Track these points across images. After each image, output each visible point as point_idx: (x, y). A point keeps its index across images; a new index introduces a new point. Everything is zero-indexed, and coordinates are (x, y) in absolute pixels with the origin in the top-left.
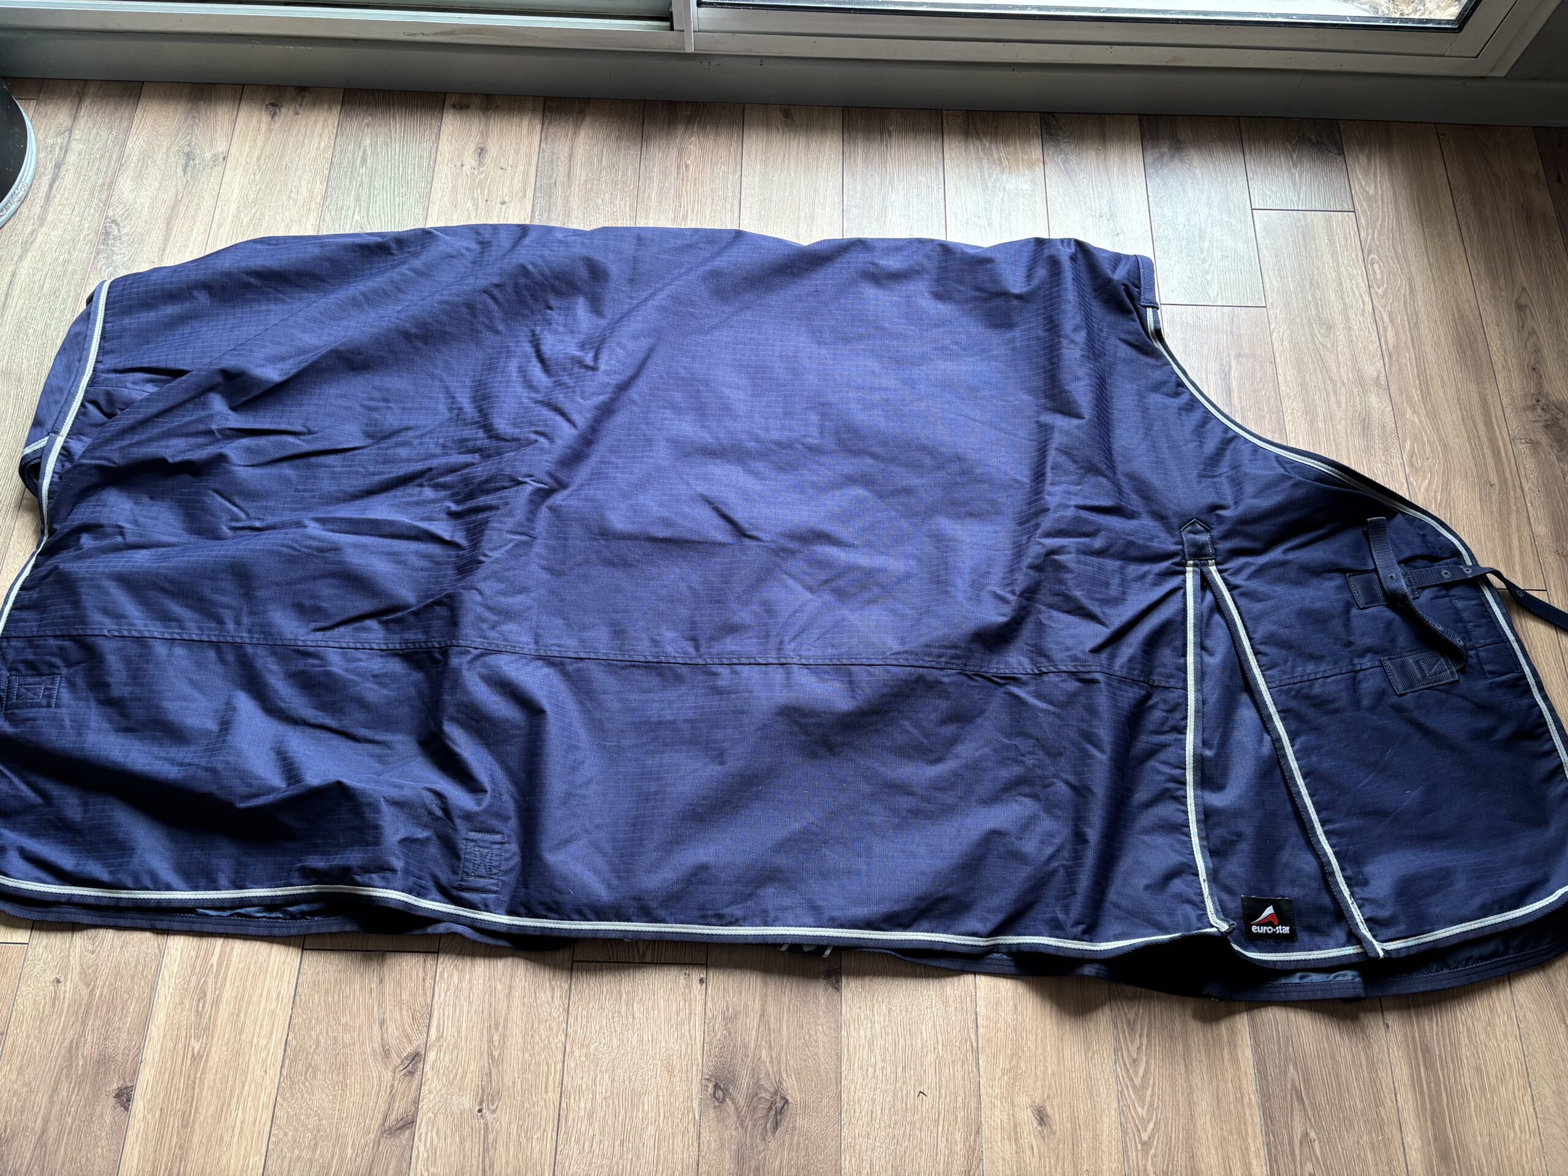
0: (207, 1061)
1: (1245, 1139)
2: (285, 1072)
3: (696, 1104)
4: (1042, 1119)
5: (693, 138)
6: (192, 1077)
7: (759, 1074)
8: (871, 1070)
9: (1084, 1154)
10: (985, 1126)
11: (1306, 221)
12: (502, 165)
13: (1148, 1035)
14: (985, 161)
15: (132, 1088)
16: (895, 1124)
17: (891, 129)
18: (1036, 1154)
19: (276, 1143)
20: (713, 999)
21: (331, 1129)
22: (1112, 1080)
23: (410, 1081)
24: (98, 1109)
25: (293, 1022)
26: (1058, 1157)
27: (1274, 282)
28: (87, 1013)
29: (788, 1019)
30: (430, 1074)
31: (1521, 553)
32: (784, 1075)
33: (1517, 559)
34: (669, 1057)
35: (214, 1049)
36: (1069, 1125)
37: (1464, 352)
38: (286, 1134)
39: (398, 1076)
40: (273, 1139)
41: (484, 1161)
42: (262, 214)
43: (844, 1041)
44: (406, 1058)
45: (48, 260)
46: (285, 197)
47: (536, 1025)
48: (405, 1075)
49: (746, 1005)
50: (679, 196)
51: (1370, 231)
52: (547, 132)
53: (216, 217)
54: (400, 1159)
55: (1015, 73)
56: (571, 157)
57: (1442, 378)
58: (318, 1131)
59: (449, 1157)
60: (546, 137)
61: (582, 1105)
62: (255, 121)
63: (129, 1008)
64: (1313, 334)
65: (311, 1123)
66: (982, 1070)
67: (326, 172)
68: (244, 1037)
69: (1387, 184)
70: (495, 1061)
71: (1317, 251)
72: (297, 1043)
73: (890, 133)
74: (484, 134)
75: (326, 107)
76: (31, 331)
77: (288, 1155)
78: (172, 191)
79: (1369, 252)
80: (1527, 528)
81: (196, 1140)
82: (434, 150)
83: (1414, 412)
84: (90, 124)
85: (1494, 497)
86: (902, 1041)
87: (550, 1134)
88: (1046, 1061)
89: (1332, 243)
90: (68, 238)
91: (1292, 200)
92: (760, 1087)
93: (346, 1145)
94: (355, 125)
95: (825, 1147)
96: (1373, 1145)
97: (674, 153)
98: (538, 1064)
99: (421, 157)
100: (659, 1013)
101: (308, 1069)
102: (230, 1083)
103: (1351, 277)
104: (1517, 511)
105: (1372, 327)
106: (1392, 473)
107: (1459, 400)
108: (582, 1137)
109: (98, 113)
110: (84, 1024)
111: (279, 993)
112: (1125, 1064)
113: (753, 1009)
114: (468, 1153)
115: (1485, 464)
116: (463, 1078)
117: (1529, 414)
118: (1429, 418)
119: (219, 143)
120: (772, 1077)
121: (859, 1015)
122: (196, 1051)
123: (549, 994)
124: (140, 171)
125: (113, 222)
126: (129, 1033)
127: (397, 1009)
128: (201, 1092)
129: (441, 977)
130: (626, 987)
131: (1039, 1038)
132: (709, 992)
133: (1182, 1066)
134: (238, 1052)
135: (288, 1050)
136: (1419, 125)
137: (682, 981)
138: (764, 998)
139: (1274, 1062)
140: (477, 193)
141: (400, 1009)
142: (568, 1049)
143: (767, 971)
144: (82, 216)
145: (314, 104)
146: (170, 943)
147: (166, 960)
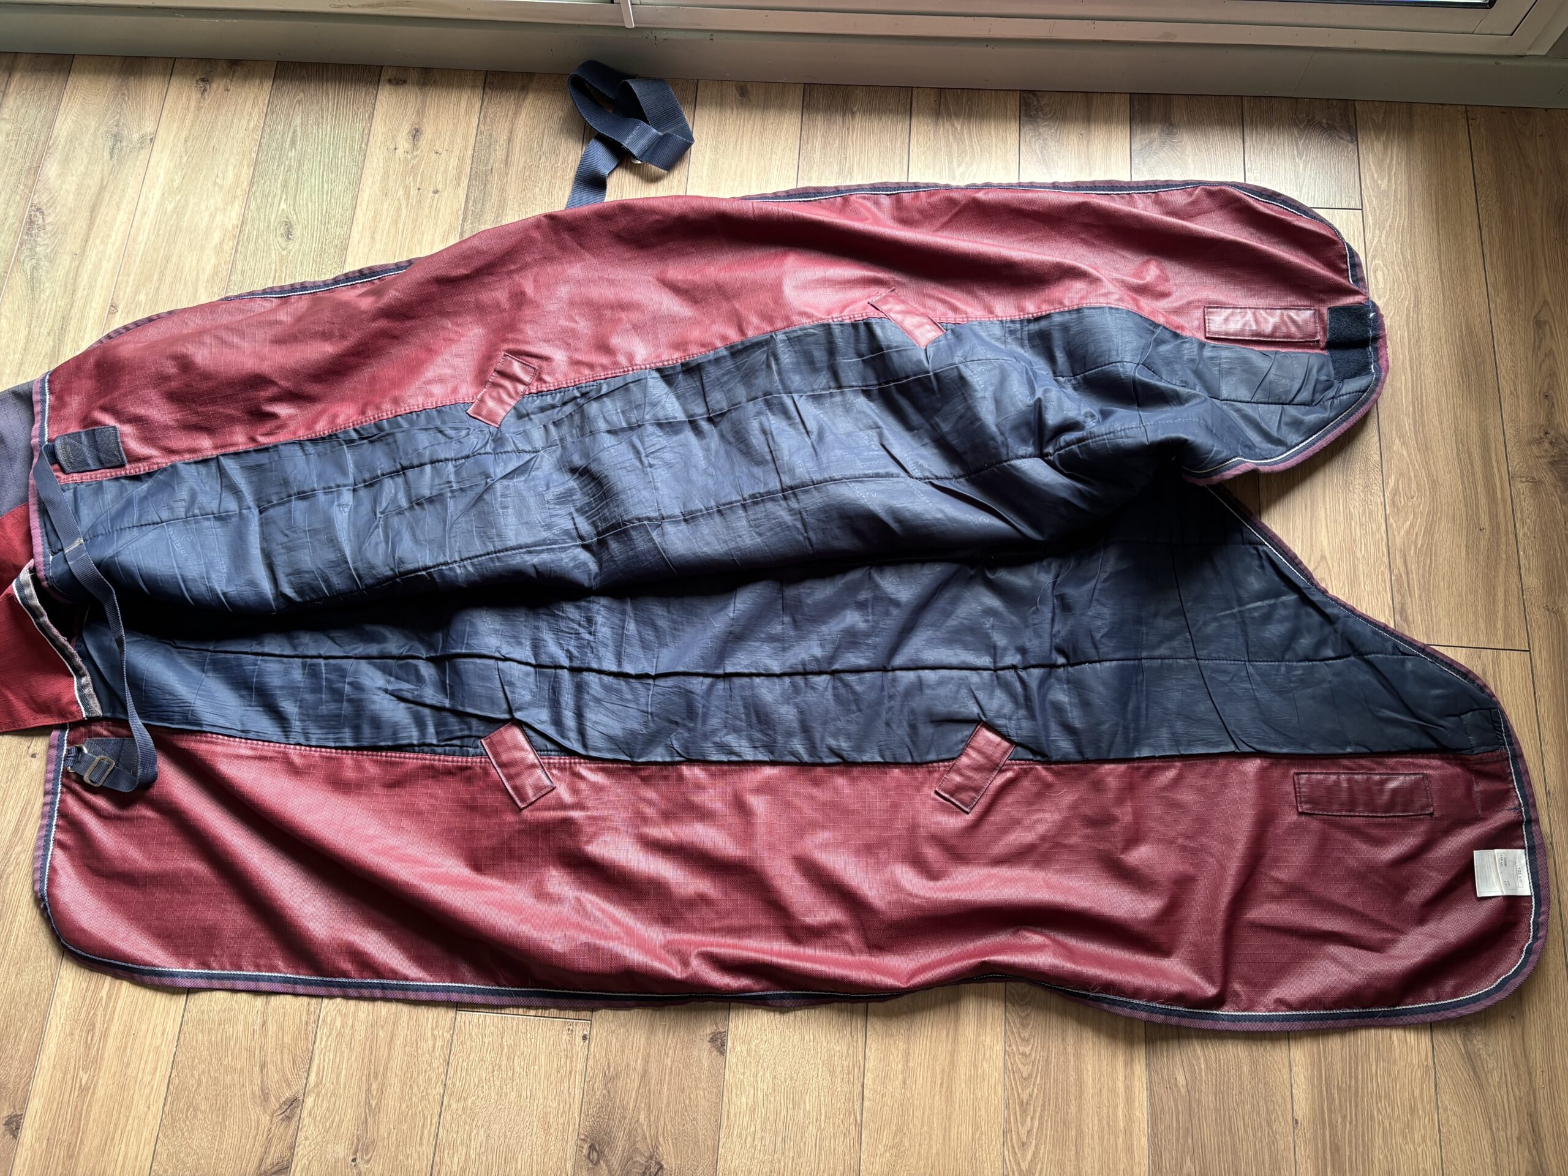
0: (93, 1093)
2: (167, 1108)
3: (569, 1166)
6: (79, 1108)
7: (635, 1137)
8: (749, 1139)
12: (437, 148)
13: (1041, 1118)
14: (955, 146)
15: (22, 1116)
17: (855, 109)
20: (594, 1057)
21: (209, 1171)
22: (999, 1164)
23: (288, 1126)
25: (178, 1059)
29: (670, 1080)
30: (306, 1122)
31: (1506, 607)
32: (661, 1139)
33: (1500, 614)
34: (545, 1113)
35: (100, 1082)
37: (1468, 375)
38: (165, 1171)
39: (275, 1120)
42: (186, 201)
43: (725, 1107)
44: (284, 1103)
46: (210, 183)
47: (415, 1074)
48: (282, 1120)
49: (628, 1065)
51: (1377, 232)
52: (486, 112)
53: (140, 205)
55: (989, 49)
56: (510, 140)
58: (197, 1170)
60: (485, 117)
61: (456, 1160)
62: (184, 99)
63: (21, 1036)
65: (190, 1161)
66: (864, 1145)
67: (254, 155)
68: (129, 1071)
69: (1402, 177)
70: (371, 1110)
72: (180, 1081)
73: (853, 114)
74: (421, 114)
75: (257, 82)
78: (97, 176)
79: (1374, 258)
80: (1517, 578)
82: (366, 131)
83: (1404, 443)
84: (19, 102)
85: (1482, 543)
86: (784, 1112)
88: (931, 1139)
92: (636, 1150)
94: (286, 102)
98: (414, 1116)
99: (353, 138)
100: (539, 1069)
101: (188, 1107)
102: (114, 1118)
104: (1507, 559)
106: (1371, 512)
107: (1455, 429)
109: (27, 89)
111: (164, 1031)
112: (1013, 1148)
113: (634, 1069)
115: (1477, 506)
116: (339, 1126)
117: (1535, 449)
118: (1419, 450)
119: (147, 123)
120: (649, 1141)
121: (742, 1081)
122: (84, 1082)
123: (430, 1043)
124: (68, 155)
125: (38, 209)
126: (21, 1061)
127: (278, 1052)
128: (87, 1123)
129: (324, 1021)
130: (508, 1040)
131: (926, 1115)
132: (592, 1049)
133: (1073, 1152)
134: (123, 1086)
135: (171, 1087)
136: (1446, 108)
137: (565, 1037)
138: (646, 1061)
139: (1171, 1154)
140: (409, 180)
141: (282, 1053)
142: (445, 1102)
143: (652, 1031)
144: (7, 203)
145: (245, 80)
146: (63, 973)
147: (58, 990)
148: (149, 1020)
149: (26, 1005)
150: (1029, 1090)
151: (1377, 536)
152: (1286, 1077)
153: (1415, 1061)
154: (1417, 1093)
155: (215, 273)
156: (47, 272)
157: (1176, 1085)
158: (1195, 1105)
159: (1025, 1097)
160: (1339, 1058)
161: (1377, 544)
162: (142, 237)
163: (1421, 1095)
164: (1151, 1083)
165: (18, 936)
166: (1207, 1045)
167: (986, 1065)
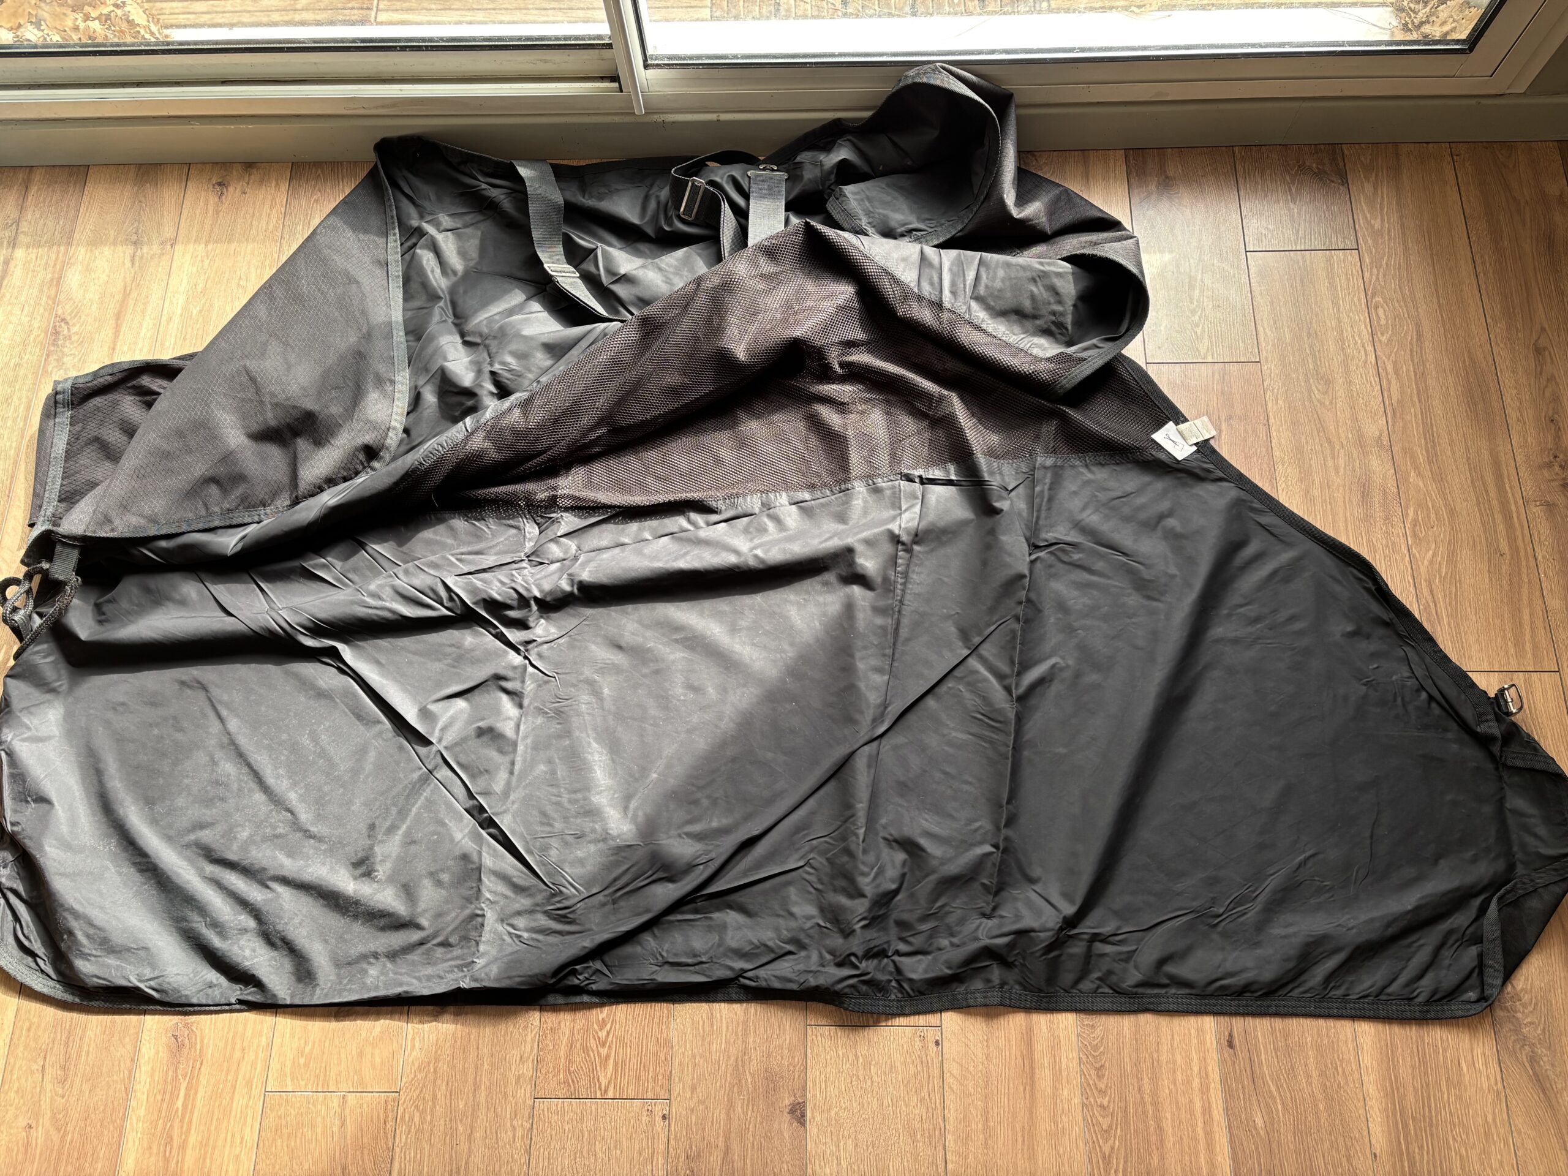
11: (1304, 261)
13: (1125, 1170)
20: (676, 1136)
25: (259, 1167)
27: (1269, 333)
28: (59, 1158)
29: (753, 1155)
31: (1532, 630)
33: (1528, 637)
37: (1475, 405)
42: (212, 305)
46: (233, 286)
49: (709, 1144)
51: (1375, 270)
53: (165, 311)
57: (1450, 435)
62: (201, 205)
63: (98, 1155)
64: (1310, 390)
69: (1394, 216)
71: (1316, 296)
75: (274, 182)
78: (120, 285)
79: (1373, 296)
80: (1540, 602)
83: (1419, 475)
84: (36, 215)
85: (1504, 568)
89: (1332, 286)
90: (19, 340)
91: (1289, 239)
94: (303, 201)
100: (621, 1152)
103: (1353, 325)
104: (1529, 583)
105: (1375, 381)
106: (1393, 543)
107: (1468, 459)
109: (45, 202)
111: (242, 1138)
113: (717, 1146)
115: (1495, 531)
117: (1546, 473)
118: (1434, 481)
119: (166, 229)
121: (824, 1152)
123: (510, 1133)
124: (89, 264)
125: (63, 320)
127: (358, 1153)
129: (403, 1118)
130: (588, 1125)
132: (672, 1129)
136: (1431, 145)
137: (645, 1118)
138: (727, 1138)
141: (362, 1153)
143: (731, 1105)
144: (31, 315)
145: (261, 182)
146: (137, 1087)
147: (133, 1103)
148: (227, 1129)
149: (102, 1122)
151: (1402, 567)
152: (1362, 1111)
153: (1486, 1086)
154: (1490, 1118)
157: (1255, 1128)
158: (1275, 1146)
159: (1107, 1150)
160: (1411, 1089)
161: (1403, 576)
162: (169, 343)
163: (1494, 1119)
164: (1230, 1126)
165: (88, 1052)
166: (1282, 1086)
167: (1065, 1120)
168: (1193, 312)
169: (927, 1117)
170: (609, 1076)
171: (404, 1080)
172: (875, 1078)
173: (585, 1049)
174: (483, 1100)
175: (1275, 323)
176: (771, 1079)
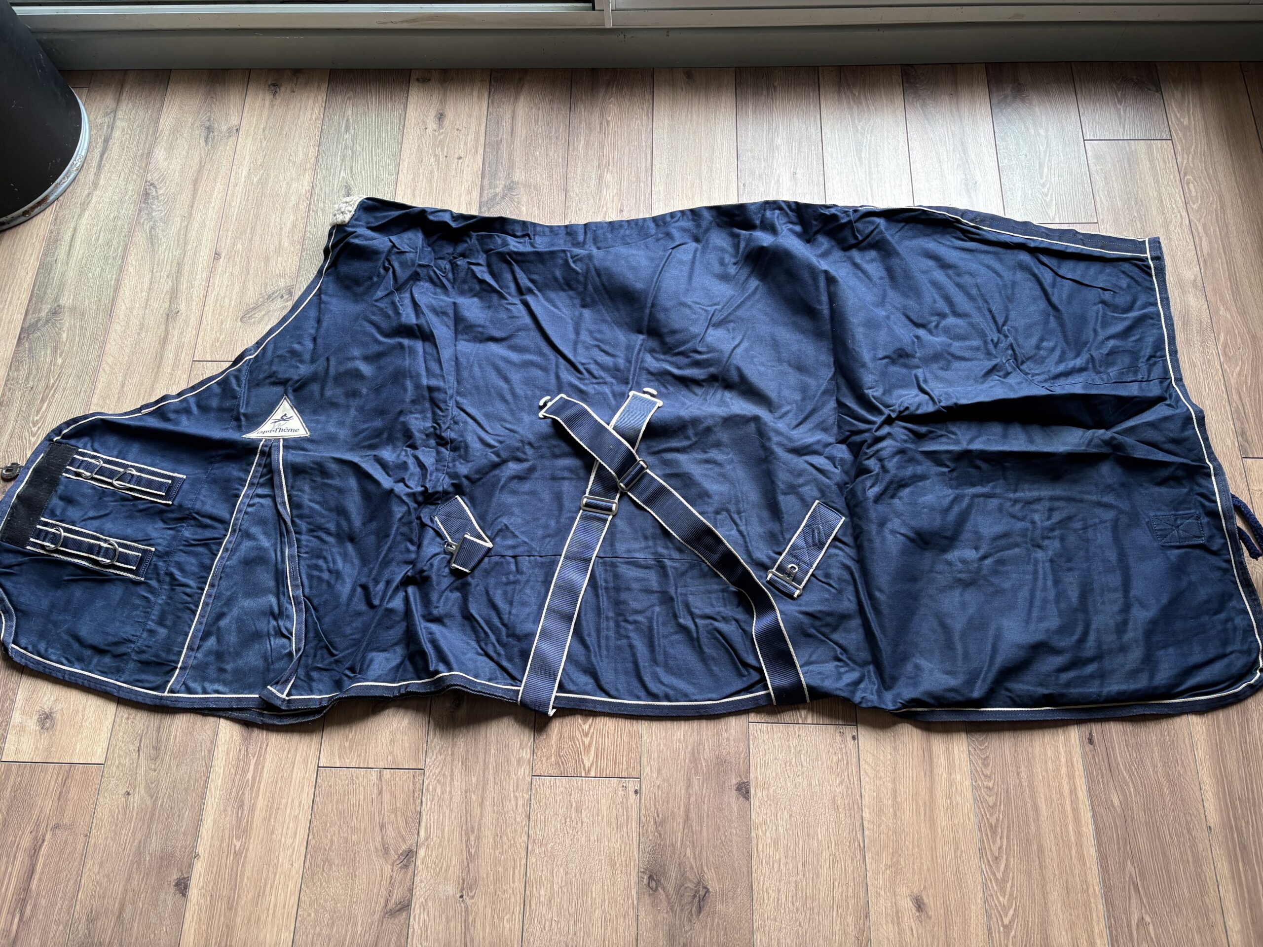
0: (246, 857)
1: (1090, 923)
2: (307, 865)
3: (634, 893)
4: (919, 906)
5: (612, 99)
6: (235, 869)
7: (684, 868)
8: (776, 865)
9: (955, 935)
10: (872, 912)
11: (1130, 148)
12: (458, 126)
13: (1008, 837)
14: (855, 107)
15: (189, 878)
16: (798, 909)
17: (776, 84)
18: (915, 935)
19: (300, 922)
20: (646, 807)
21: (345, 912)
22: (978, 875)
23: (406, 873)
24: (162, 895)
25: (312, 825)
26: (933, 938)
27: (1104, 200)
28: (151, 818)
29: (708, 822)
30: (420, 868)
32: (705, 869)
34: (611, 854)
35: (251, 847)
36: (942, 911)
38: (309, 915)
39: (395, 868)
40: (299, 918)
41: (465, 937)
42: (268, 174)
43: (754, 841)
44: (402, 854)
45: (102, 217)
46: (286, 160)
47: (504, 827)
48: (401, 868)
49: (673, 812)
50: (601, 146)
51: (1185, 156)
52: (493, 99)
53: (232, 178)
54: (399, 935)
55: (880, 33)
56: (513, 118)
57: (1250, 280)
58: (334, 912)
59: (438, 934)
60: (493, 103)
61: (543, 892)
62: (260, 99)
63: (184, 815)
65: (329, 905)
66: (868, 865)
67: (318, 138)
68: (274, 837)
69: (1199, 116)
70: (471, 858)
71: (1141, 174)
72: (316, 842)
73: (775, 88)
74: (443, 102)
75: (316, 85)
76: (90, 275)
77: (312, 931)
78: (197, 158)
79: (1185, 175)
81: (238, 920)
82: (402, 118)
83: (1227, 309)
84: (130, 106)
86: (801, 841)
87: (518, 916)
88: (921, 858)
89: (1153, 167)
90: (117, 199)
91: (1118, 131)
92: (686, 878)
93: (356, 924)
94: (339, 99)
95: (741, 928)
96: (1199, 928)
97: (597, 112)
98: (506, 860)
99: (392, 122)
100: (602, 819)
101: (325, 863)
102: (264, 875)
103: (1170, 196)
105: (1189, 238)
106: (1209, 361)
108: (543, 918)
109: (136, 96)
110: (149, 827)
111: (300, 802)
112: (988, 861)
113: (678, 815)
114: (453, 930)
116: (447, 870)
118: (1239, 314)
119: (232, 118)
120: (695, 870)
121: (765, 820)
122: (237, 848)
123: (513, 803)
124: (171, 143)
125: (152, 184)
126: (185, 834)
127: (393, 815)
128: (242, 881)
129: (427, 789)
130: (575, 797)
131: (916, 839)
132: (643, 801)
133: (1037, 863)
134: (270, 850)
135: (309, 847)
136: (1225, 64)
137: (621, 792)
138: (687, 806)
139: (1114, 859)
140: (438, 151)
141: (396, 815)
142: (530, 848)
143: (689, 784)
144: (127, 181)
145: (307, 83)
146: (215, 763)
147: (212, 776)
148: (288, 794)
149: (186, 790)
150: (997, 815)
151: (1216, 379)
152: (1198, 794)
155: (295, 226)
156: (163, 231)
157: (1113, 806)
158: (1129, 820)
159: (993, 821)
160: (1237, 776)
161: (1217, 385)
162: (236, 203)
164: (1092, 805)
165: (176, 735)
166: (1133, 773)
167: (959, 798)
168: (1043, 185)
169: (847, 795)
170: (591, 759)
171: (428, 760)
172: (805, 764)
173: (572, 739)
174: (491, 777)
175: (1109, 194)
176: (721, 764)
